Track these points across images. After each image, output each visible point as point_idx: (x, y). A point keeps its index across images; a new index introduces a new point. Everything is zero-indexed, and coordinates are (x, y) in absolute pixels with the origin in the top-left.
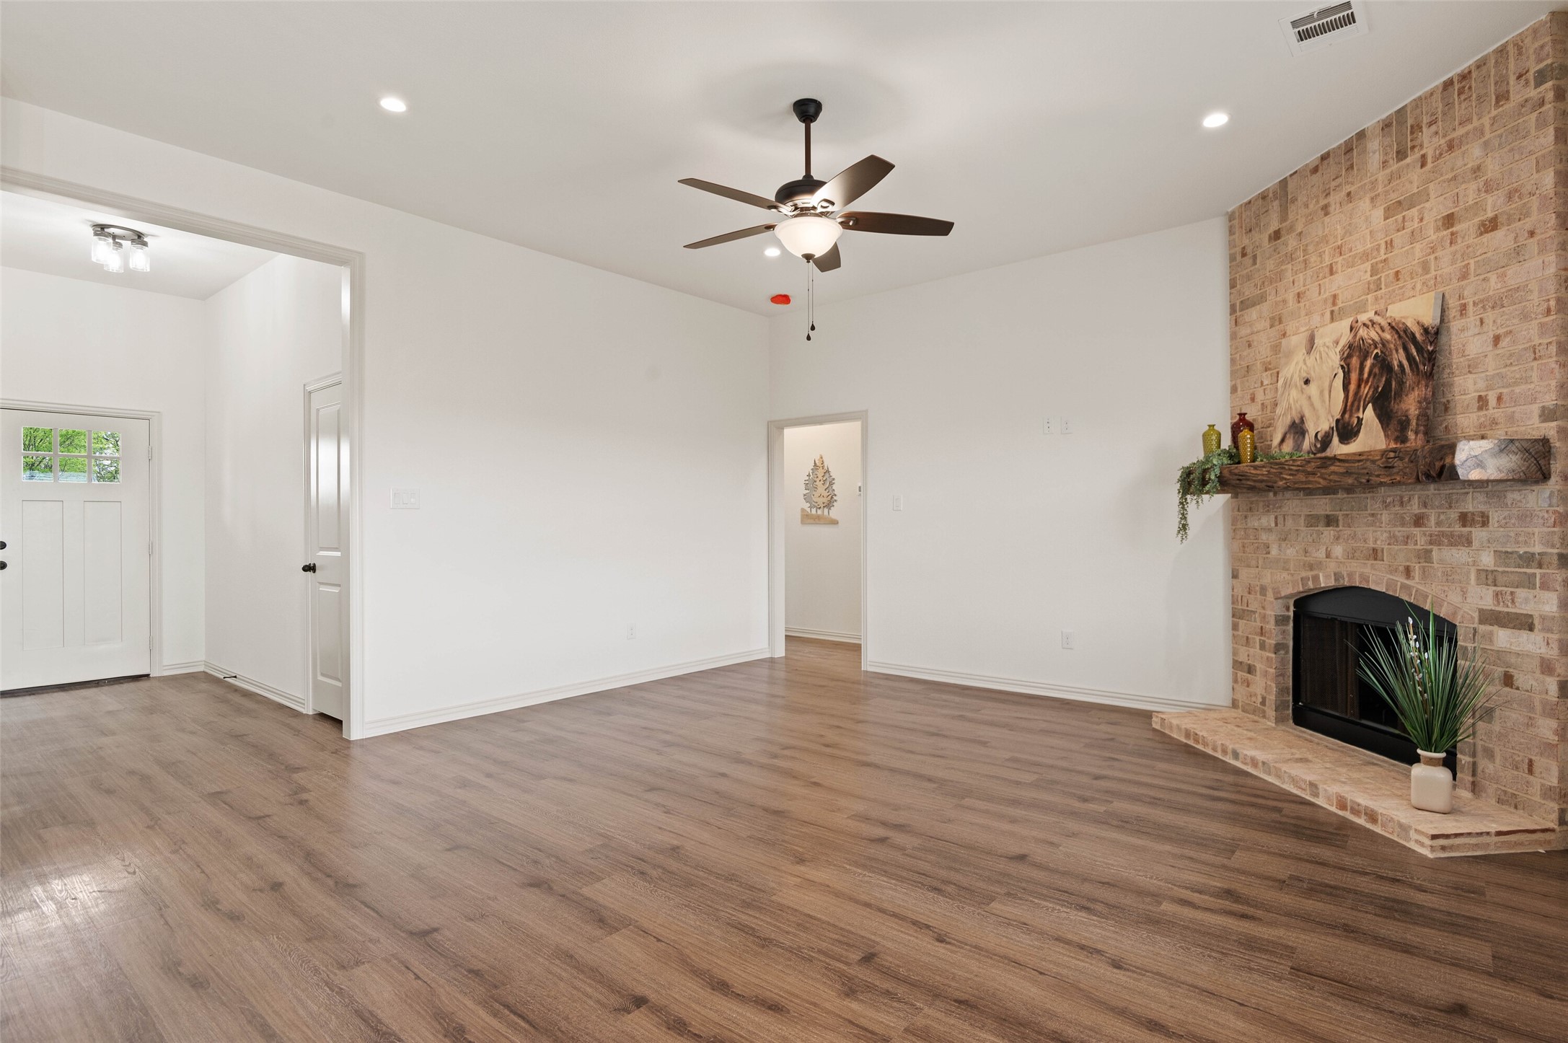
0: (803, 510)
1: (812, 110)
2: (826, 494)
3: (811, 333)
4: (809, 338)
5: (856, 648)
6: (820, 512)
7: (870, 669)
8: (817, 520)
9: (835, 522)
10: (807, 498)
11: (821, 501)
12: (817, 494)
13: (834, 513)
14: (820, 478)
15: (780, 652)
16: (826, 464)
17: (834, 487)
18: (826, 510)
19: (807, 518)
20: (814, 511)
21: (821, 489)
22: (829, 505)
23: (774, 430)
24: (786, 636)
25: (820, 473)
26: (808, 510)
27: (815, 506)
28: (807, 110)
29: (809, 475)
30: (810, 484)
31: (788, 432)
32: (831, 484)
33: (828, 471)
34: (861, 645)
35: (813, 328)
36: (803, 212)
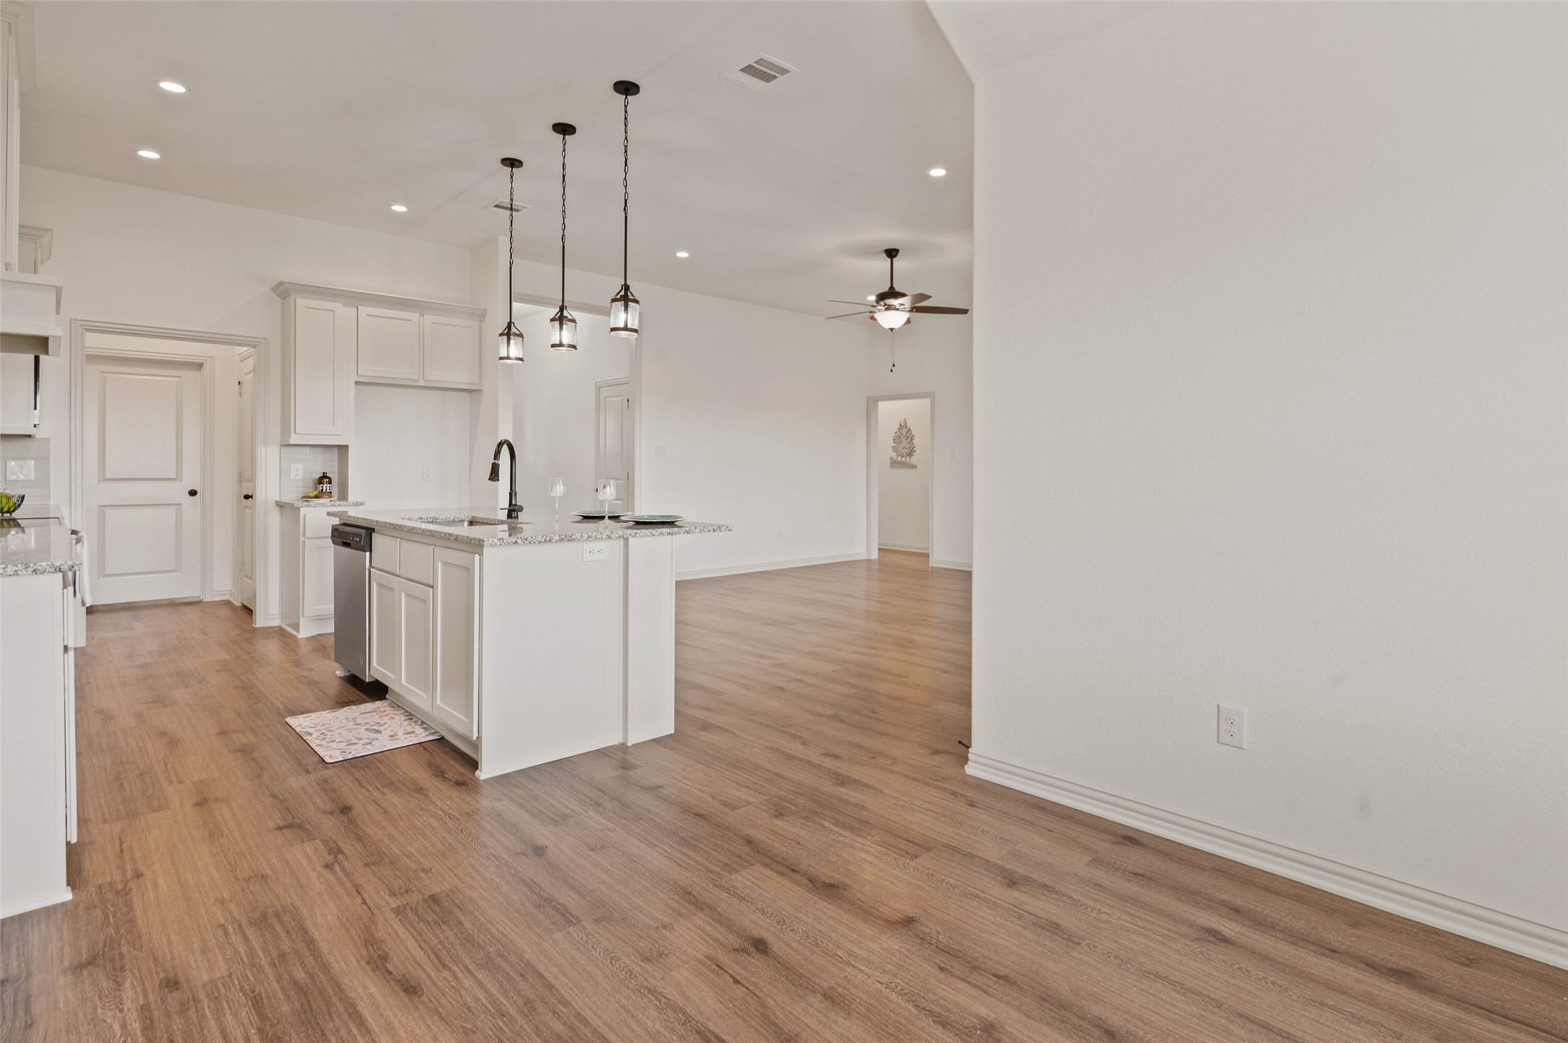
0: (892, 458)
1: (894, 253)
2: (908, 446)
3: (893, 368)
4: (892, 371)
5: (927, 556)
6: (903, 459)
7: (935, 565)
8: (902, 465)
9: (914, 467)
10: (895, 449)
11: (904, 451)
12: (902, 446)
13: (914, 460)
14: (904, 434)
15: (875, 555)
16: (908, 425)
17: (914, 441)
18: (908, 458)
19: (894, 464)
20: (899, 459)
21: (905, 443)
22: (910, 454)
23: (872, 403)
24: (879, 549)
25: (904, 431)
26: (896, 458)
27: (900, 455)
28: (892, 253)
29: (896, 433)
30: (897, 439)
31: (881, 404)
32: (912, 439)
33: (910, 430)
34: (929, 554)
35: (894, 366)
36: (889, 308)
